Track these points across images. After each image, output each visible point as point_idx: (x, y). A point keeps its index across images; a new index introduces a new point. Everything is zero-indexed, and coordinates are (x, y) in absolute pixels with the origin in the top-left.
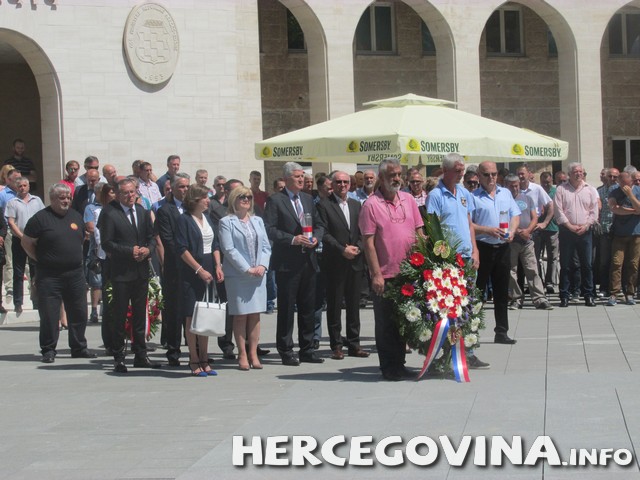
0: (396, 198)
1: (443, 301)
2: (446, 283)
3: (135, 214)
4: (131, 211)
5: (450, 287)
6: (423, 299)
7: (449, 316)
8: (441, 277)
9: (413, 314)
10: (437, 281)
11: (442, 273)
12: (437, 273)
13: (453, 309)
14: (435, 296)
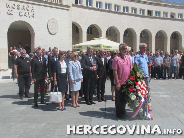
0: (125, 57)
1: (142, 92)
2: (142, 86)
3: (42, 60)
4: (41, 59)
5: (143, 87)
6: (136, 92)
7: (144, 97)
8: (140, 84)
9: (133, 97)
10: (140, 85)
11: (141, 83)
12: (139, 83)
13: (145, 95)
14: (140, 91)
